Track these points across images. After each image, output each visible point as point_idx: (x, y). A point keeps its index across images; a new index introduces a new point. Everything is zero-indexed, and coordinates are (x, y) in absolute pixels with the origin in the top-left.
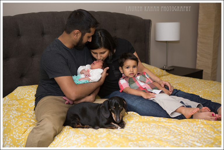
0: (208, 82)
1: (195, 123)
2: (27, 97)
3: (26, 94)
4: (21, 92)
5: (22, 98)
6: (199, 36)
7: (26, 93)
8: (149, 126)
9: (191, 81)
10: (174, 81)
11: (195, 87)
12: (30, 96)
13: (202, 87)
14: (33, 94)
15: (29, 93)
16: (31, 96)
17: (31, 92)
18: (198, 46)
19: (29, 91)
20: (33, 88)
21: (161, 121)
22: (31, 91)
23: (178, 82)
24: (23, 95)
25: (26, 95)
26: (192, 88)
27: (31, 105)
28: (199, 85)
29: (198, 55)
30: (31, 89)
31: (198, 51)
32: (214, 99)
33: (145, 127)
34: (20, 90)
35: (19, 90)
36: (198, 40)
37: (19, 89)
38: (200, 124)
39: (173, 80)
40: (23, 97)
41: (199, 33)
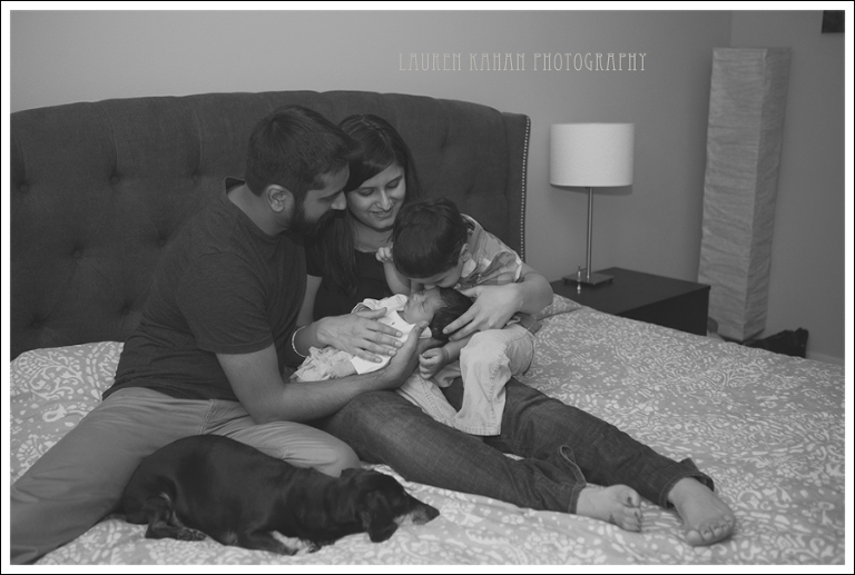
0: (702, 347)
1: (581, 540)
2: (42, 391)
3: (40, 378)
4: (26, 370)
5: (26, 391)
6: (710, 165)
7: (43, 374)
8: (405, 549)
9: (643, 337)
10: (584, 338)
11: (647, 365)
12: (53, 386)
13: (672, 366)
14: (63, 379)
15: (52, 375)
16: (57, 388)
17: (58, 374)
18: (706, 201)
19: (53, 370)
20: (71, 358)
21: (464, 523)
22: (58, 369)
23: (595, 342)
24: (31, 382)
25: (42, 383)
26: (634, 372)
27: (50, 417)
28: (665, 356)
29: (706, 231)
30: (62, 362)
31: (706, 216)
32: (695, 422)
33: (391, 552)
34: (25, 363)
35: (20, 364)
36: (707, 179)
37: (23, 361)
38: (598, 547)
39: (580, 334)
40: (30, 387)
41: (711, 155)
